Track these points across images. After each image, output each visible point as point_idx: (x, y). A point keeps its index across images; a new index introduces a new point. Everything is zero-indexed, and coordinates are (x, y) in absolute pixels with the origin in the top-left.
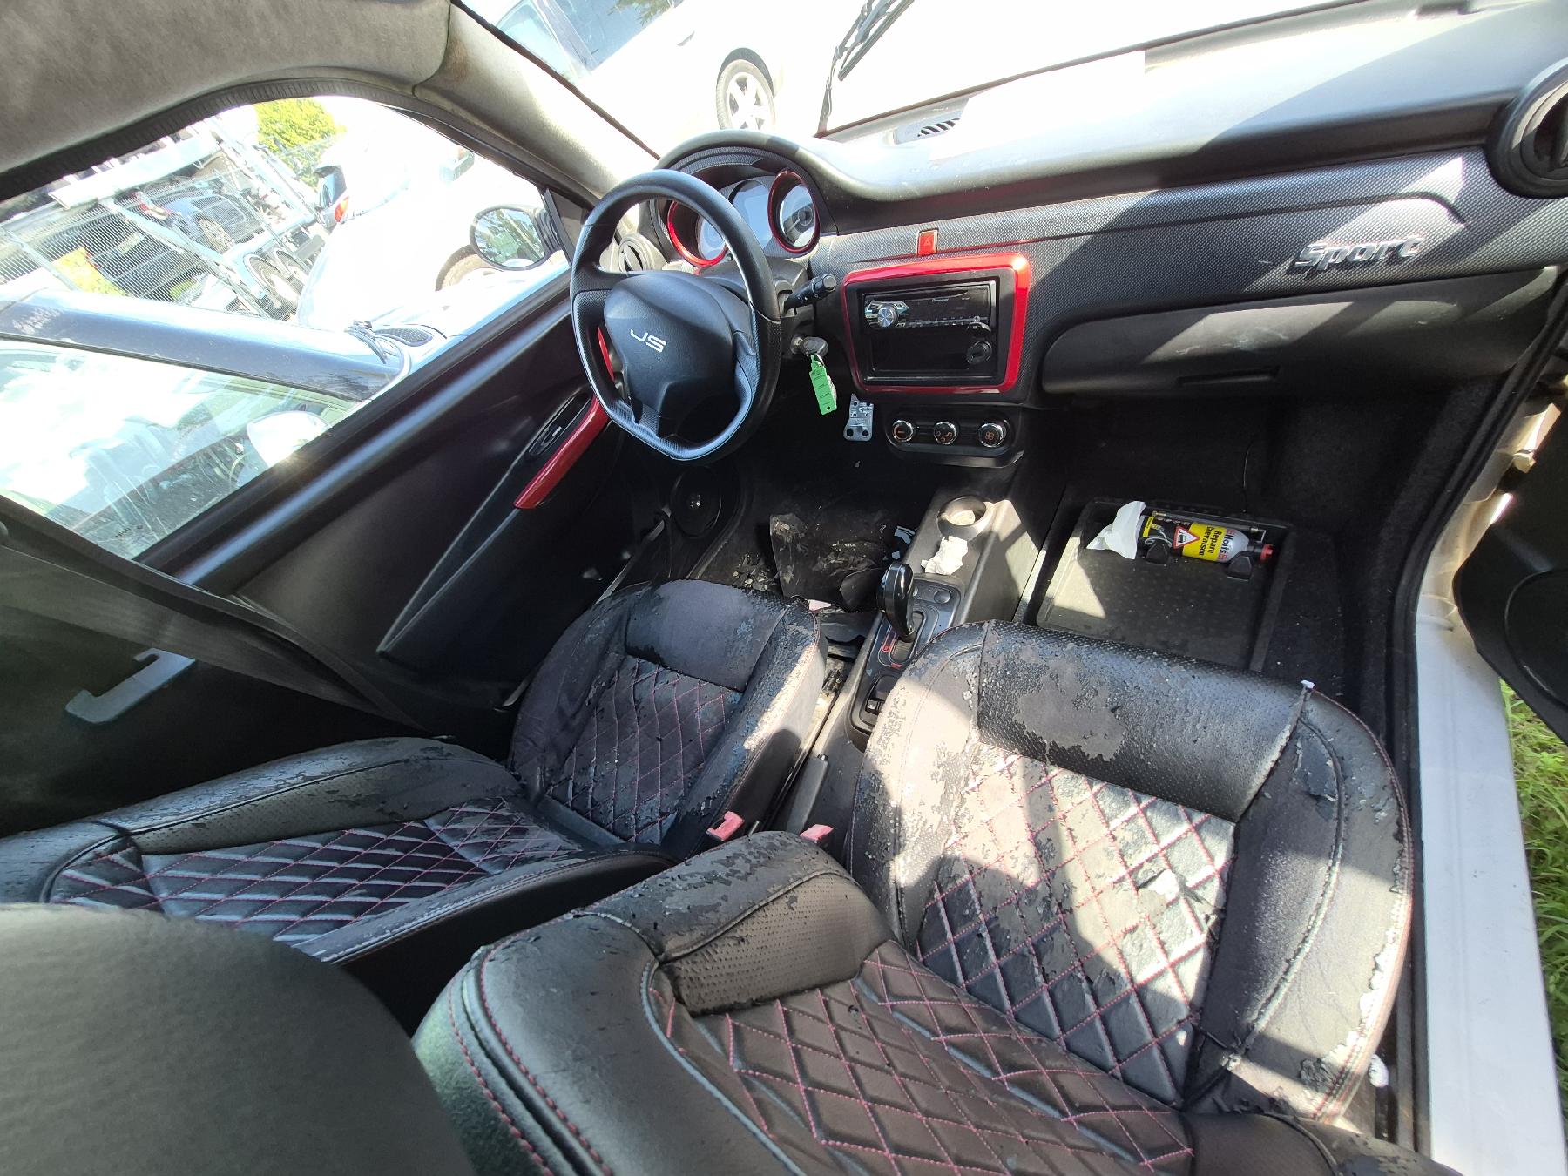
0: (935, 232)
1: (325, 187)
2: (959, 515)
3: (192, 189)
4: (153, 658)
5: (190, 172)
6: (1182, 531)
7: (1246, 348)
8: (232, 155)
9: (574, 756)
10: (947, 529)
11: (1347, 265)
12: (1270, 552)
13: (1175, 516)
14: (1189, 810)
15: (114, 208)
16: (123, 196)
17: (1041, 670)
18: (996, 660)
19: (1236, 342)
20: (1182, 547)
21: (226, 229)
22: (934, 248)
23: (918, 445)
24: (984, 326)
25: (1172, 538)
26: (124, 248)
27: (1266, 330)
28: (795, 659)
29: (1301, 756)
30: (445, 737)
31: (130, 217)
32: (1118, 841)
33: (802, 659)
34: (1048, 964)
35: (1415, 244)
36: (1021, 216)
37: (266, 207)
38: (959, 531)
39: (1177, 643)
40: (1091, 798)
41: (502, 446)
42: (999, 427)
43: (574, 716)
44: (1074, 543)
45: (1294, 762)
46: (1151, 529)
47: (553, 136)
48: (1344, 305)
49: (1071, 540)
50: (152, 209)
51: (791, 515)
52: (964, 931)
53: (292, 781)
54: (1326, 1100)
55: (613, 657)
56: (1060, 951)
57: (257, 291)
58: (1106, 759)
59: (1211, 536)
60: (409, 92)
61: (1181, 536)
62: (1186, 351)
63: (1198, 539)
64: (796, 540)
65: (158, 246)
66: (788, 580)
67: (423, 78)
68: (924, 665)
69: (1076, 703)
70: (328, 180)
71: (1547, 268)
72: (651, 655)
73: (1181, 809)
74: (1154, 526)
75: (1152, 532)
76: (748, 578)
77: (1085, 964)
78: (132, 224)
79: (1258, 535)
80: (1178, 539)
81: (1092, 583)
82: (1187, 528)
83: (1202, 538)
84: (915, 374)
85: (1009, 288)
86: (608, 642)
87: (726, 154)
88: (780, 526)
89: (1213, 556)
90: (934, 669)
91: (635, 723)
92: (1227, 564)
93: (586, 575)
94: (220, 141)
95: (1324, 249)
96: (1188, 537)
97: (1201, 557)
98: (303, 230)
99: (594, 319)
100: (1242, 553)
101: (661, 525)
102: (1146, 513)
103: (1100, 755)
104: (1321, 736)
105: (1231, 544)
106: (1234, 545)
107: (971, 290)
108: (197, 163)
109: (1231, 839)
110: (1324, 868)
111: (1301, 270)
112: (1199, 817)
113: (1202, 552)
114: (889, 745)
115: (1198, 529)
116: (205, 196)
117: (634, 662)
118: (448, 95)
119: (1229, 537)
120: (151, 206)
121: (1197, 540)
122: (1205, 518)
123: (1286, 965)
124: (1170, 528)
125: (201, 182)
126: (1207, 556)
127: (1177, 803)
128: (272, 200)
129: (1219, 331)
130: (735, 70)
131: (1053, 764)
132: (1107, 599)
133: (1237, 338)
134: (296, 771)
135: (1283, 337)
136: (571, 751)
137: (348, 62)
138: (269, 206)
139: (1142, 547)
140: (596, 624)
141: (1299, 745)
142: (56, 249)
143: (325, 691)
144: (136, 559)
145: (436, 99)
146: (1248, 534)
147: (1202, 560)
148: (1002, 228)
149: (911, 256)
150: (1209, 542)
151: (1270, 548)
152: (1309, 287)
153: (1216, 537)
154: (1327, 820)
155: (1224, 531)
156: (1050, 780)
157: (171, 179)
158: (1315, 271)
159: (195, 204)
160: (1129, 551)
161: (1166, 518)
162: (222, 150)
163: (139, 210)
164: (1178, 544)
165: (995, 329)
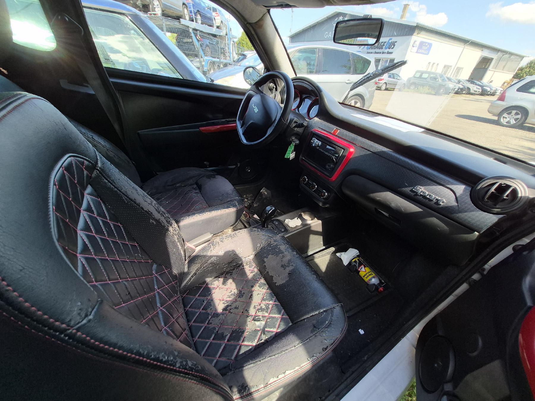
0: (339, 131)
1: (240, 58)
2: (306, 217)
3: (212, 39)
4: (87, 87)
5: (215, 36)
6: (363, 267)
7: (392, 207)
8: (227, 39)
9: (160, 195)
10: (300, 217)
11: (424, 197)
12: (382, 290)
13: (364, 262)
14: (285, 313)
15: (191, 30)
16: (195, 30)
17: (283, 253)
18: (274, 243)
19: (391, 204)
20: (360, 271)
21: (211, 52)
22: (336, 134)
23: (306, 187)
24: (334, 159)
25: (359, 267)
26: (186, 40)
27: (399, 205)
28: (228, 207)
29: (322, 316)
30: (134, 163)
31: (193, 35)
32: (260, 306)
33: (230, 209)
34: (212, 320)
35: (444, 202)
36: (360, 138)
37: (224, 54)
38: (303, 219)
39: (336, 292)
40: (264, 292)
41: (210, 116)
42: (326, 194)
43: (169, 186)
44: (332, 249)
45: (319, 317)
46: (356, 261)
47: (274, 57)
48: (420, 210)
49: (332, 248)
50: (198, 37)
51: (270, 191)
52: (202, 298)
53: (89, 135)
54: (239, 398)
55: (191, 181)
56: (218, 320)
57: (205, 69)
58: (276, 285)
59: (370, 273)
60: (246, 23)
61: (362, 268)
62: (378, 199)
63: (366, 271)
64: (266, 198)
65: (193, 45)
66: (255, 206)
67: (251, 22)
68: (255, 231)
69: (282, 266)
70: (241, 57)
71: (476, 232)
72: (200, 187)
73: (283, 311)
74: (357, 260)
75: (355, 261)
76: (247, 199)
77: (221, 327)
78: (191, 37)
79: (383, 283)
80: (360, 268)
81: (329, 263)
82: (365, 267)
83: (367, 272)
84: (314, 164)
85: (346, 154)
86: (193, 177)
87: (307, 84)
88: (264, 191)
89: (366, 280)
90: (256, 233)
91: (181, 198)
92: (368, 285)
93: (205, 163)
94: (227, 35)
95: (421, 190)
96: (363, 269)
97: (363, 278)
98: (228, 64)
99: (249, 98)
100: (374, 284)
101: (234, 166)
102: (358, 256)
103: (276, 283)
104: (332, 316)
105: (373, 280)
106: (374, 281)
107: (337, 149)
108: (218, 35)
109: (288, 327)
110: (298, 342)
111: (414, 192)
112: (286, 316)
113: (364, 277)
114: (227, 239)
115: (368, 270)
116: (213, 43)
117: (195, 186)
118: (255, 30)
119: (374, 277)
120: (198, 35)
121: (364, 271)
122: (372, 269)
123: (265, 358)
124: (360, 264)
125: (215, 40)
126: (365, 278)
127: (284, 308)
128: (227, 55)
129: (388, 198)
130: (355, 99)
131: (264, 277)
132: (329, 269)
133: (391, 203)
134: (92, 135)
135: (403, 210)
136: (160, 193)
137: (234, 6)
138: (225, 55)
139: (350, 263)
140: (194, 171)
141: (324, 314)
142: (171, 30)
143: (116, 127)
144: (105, 67)
145: (251, 29)
146: (380, 280)
147: (363, 279)
148: (354, 139)
149: (331, 133)
150: (368, 275)
151: (383, 289)
152: (413, 198)
153: (370, 275)
154: (311, 333)
155: (374, 275)
156: (259, 281)
157: (209, 34)
158: (416, 194)
159: (209, 43)
160: (346, 263)
161: (362, 261)
162: (225, 37)
163: (196, 36)
164: (359, 270)
165: (337, 163)
